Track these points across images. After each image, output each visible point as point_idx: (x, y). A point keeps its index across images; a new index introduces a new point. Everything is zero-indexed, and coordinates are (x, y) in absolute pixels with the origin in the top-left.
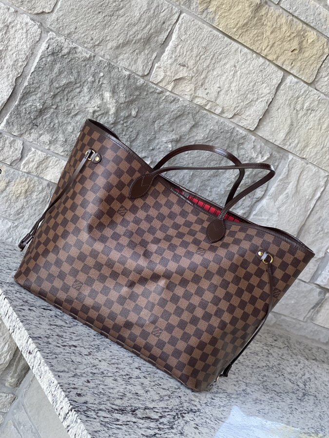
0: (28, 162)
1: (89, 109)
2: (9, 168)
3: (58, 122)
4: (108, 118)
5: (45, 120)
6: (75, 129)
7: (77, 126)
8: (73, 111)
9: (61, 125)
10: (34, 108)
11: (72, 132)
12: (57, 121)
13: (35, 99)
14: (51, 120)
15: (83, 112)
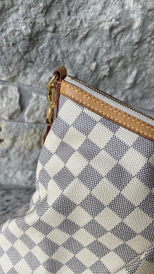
0: (32, 112)
1: (103, 24)
2: (9, 123)
3: (62, 52)
4: (131, 36)
5: (42, 51)
6: (87, 59)
7: (88, 54)
8: (80, 31)
9: (66, 56)
10: (19, 35)
11: (83, 64)
12: (59, 52)
13: (17, 20)
14: (50, 51)
15: (95, 31)
